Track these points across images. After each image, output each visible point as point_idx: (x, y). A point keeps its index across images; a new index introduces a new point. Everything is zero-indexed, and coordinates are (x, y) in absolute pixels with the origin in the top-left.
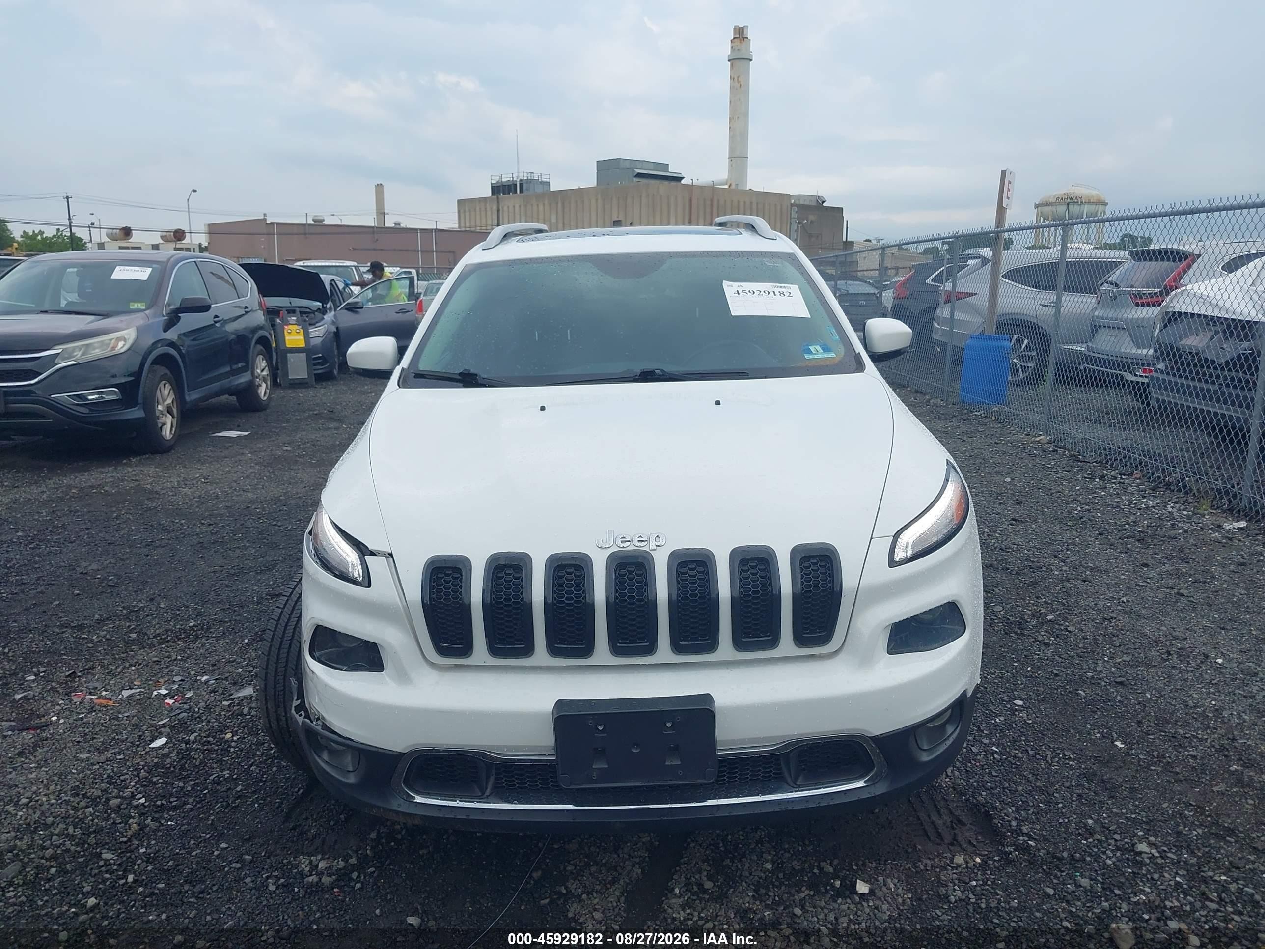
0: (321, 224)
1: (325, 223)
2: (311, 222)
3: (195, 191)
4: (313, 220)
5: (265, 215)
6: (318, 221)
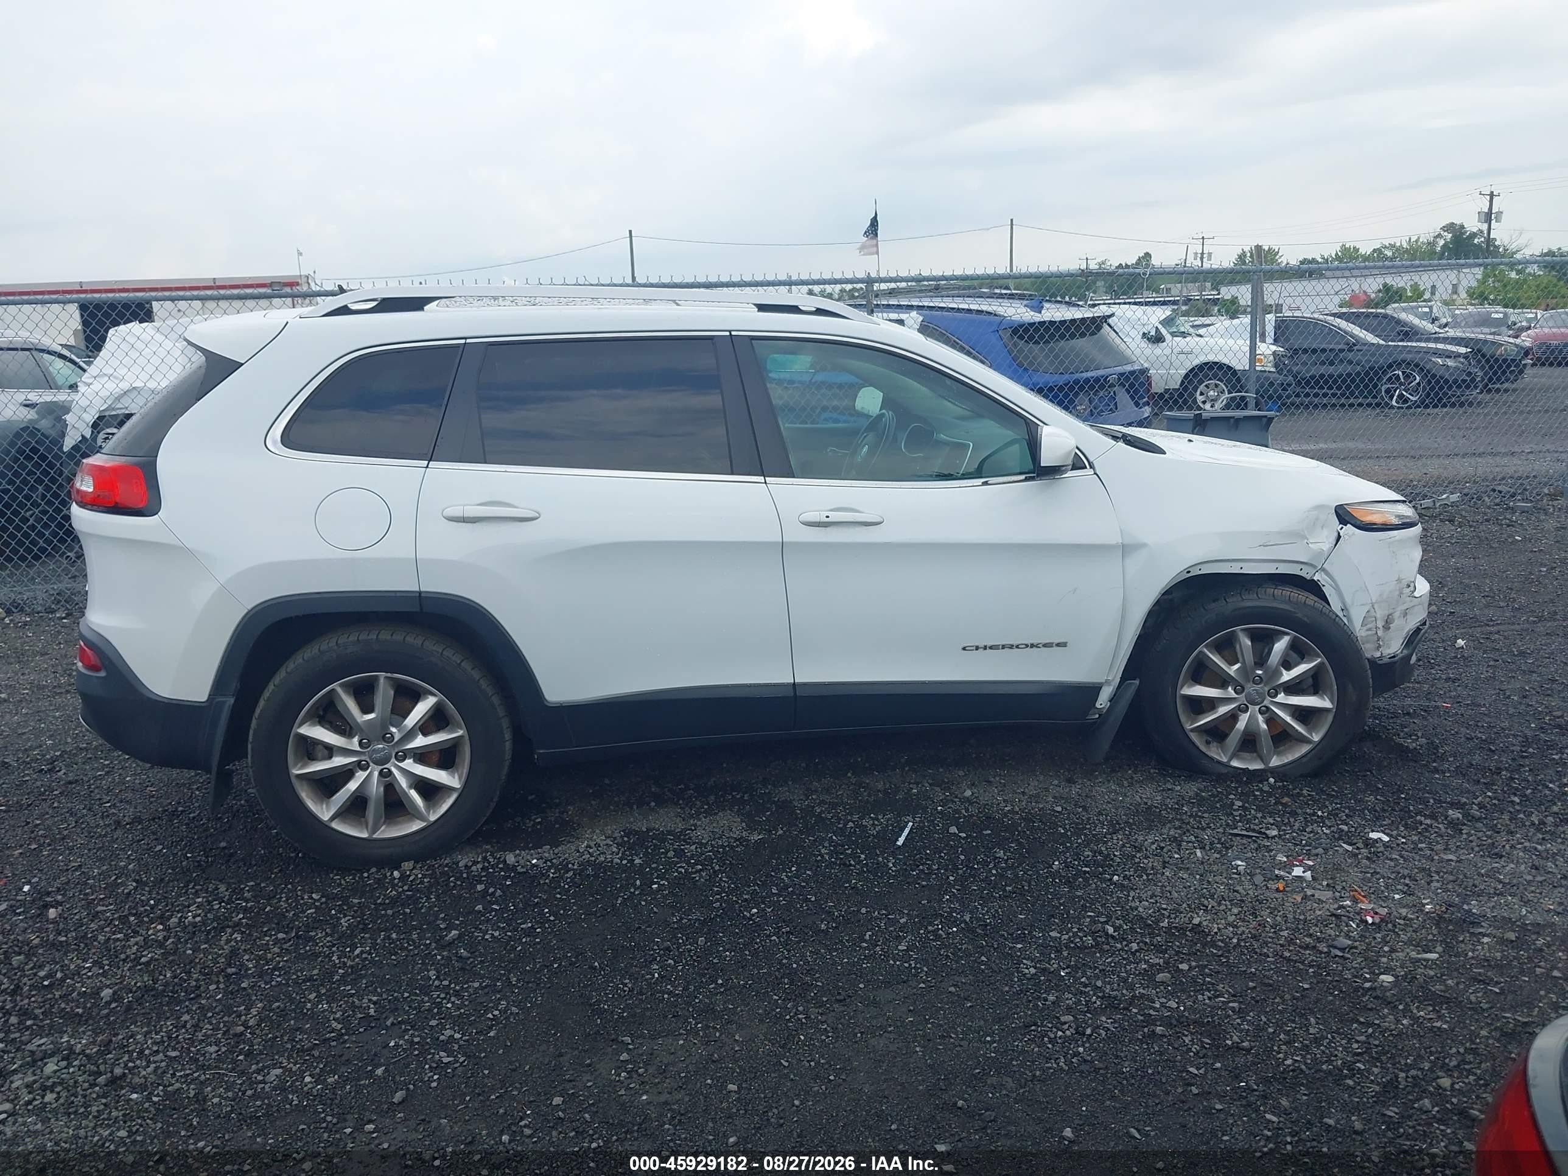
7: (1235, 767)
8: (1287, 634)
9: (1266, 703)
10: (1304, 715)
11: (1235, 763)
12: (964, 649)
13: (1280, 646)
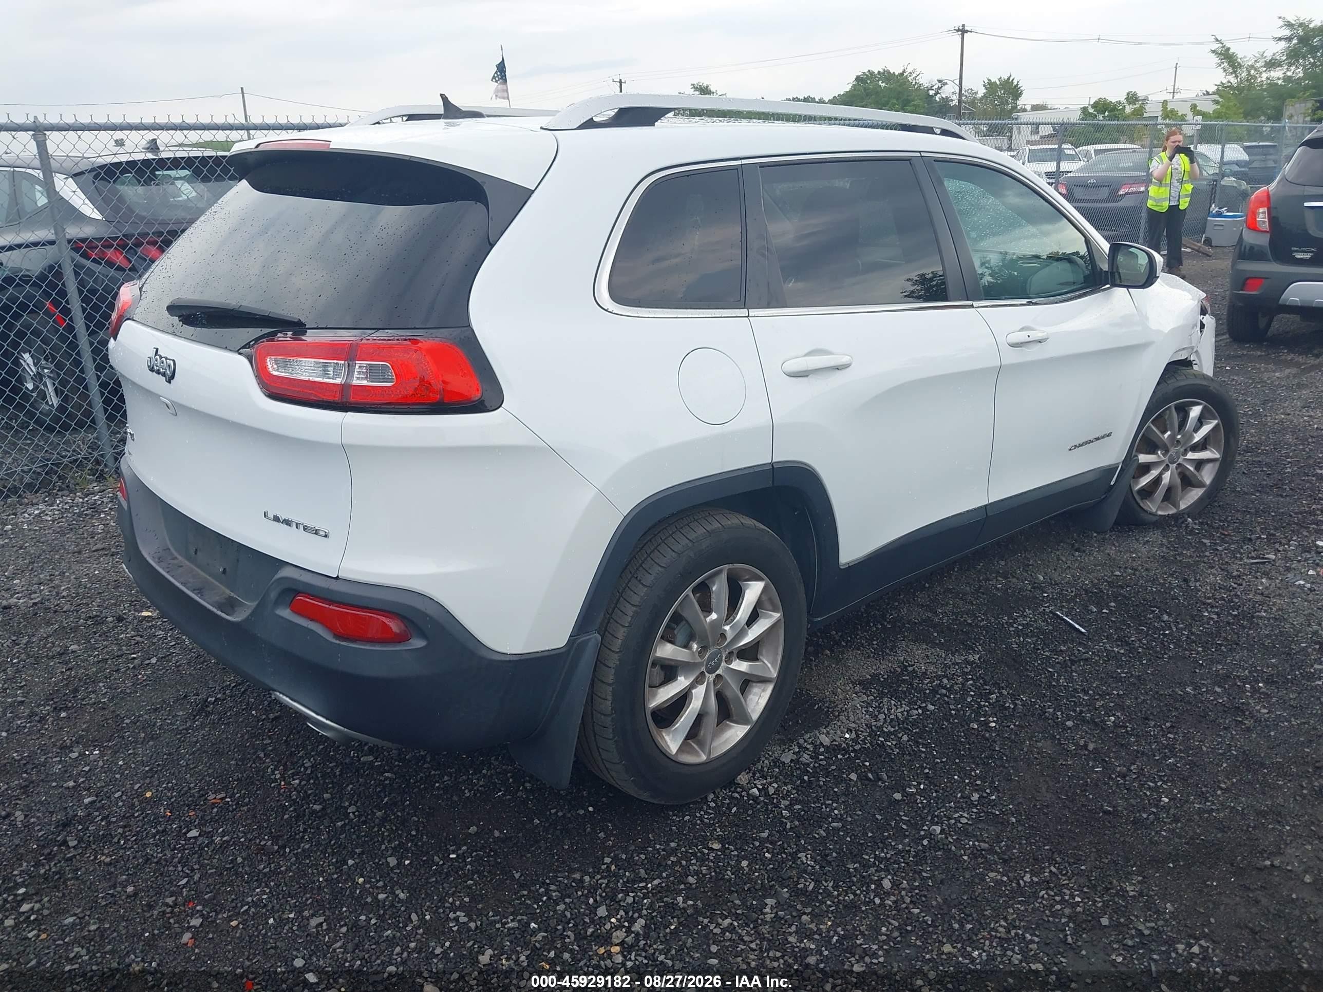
7: (1160, 516)
8: (1198, 404)
9: (1180, 461)
10: (1199, 464)
11: (1160, 513)
12: (1070, 450)
13: (1195, 412)
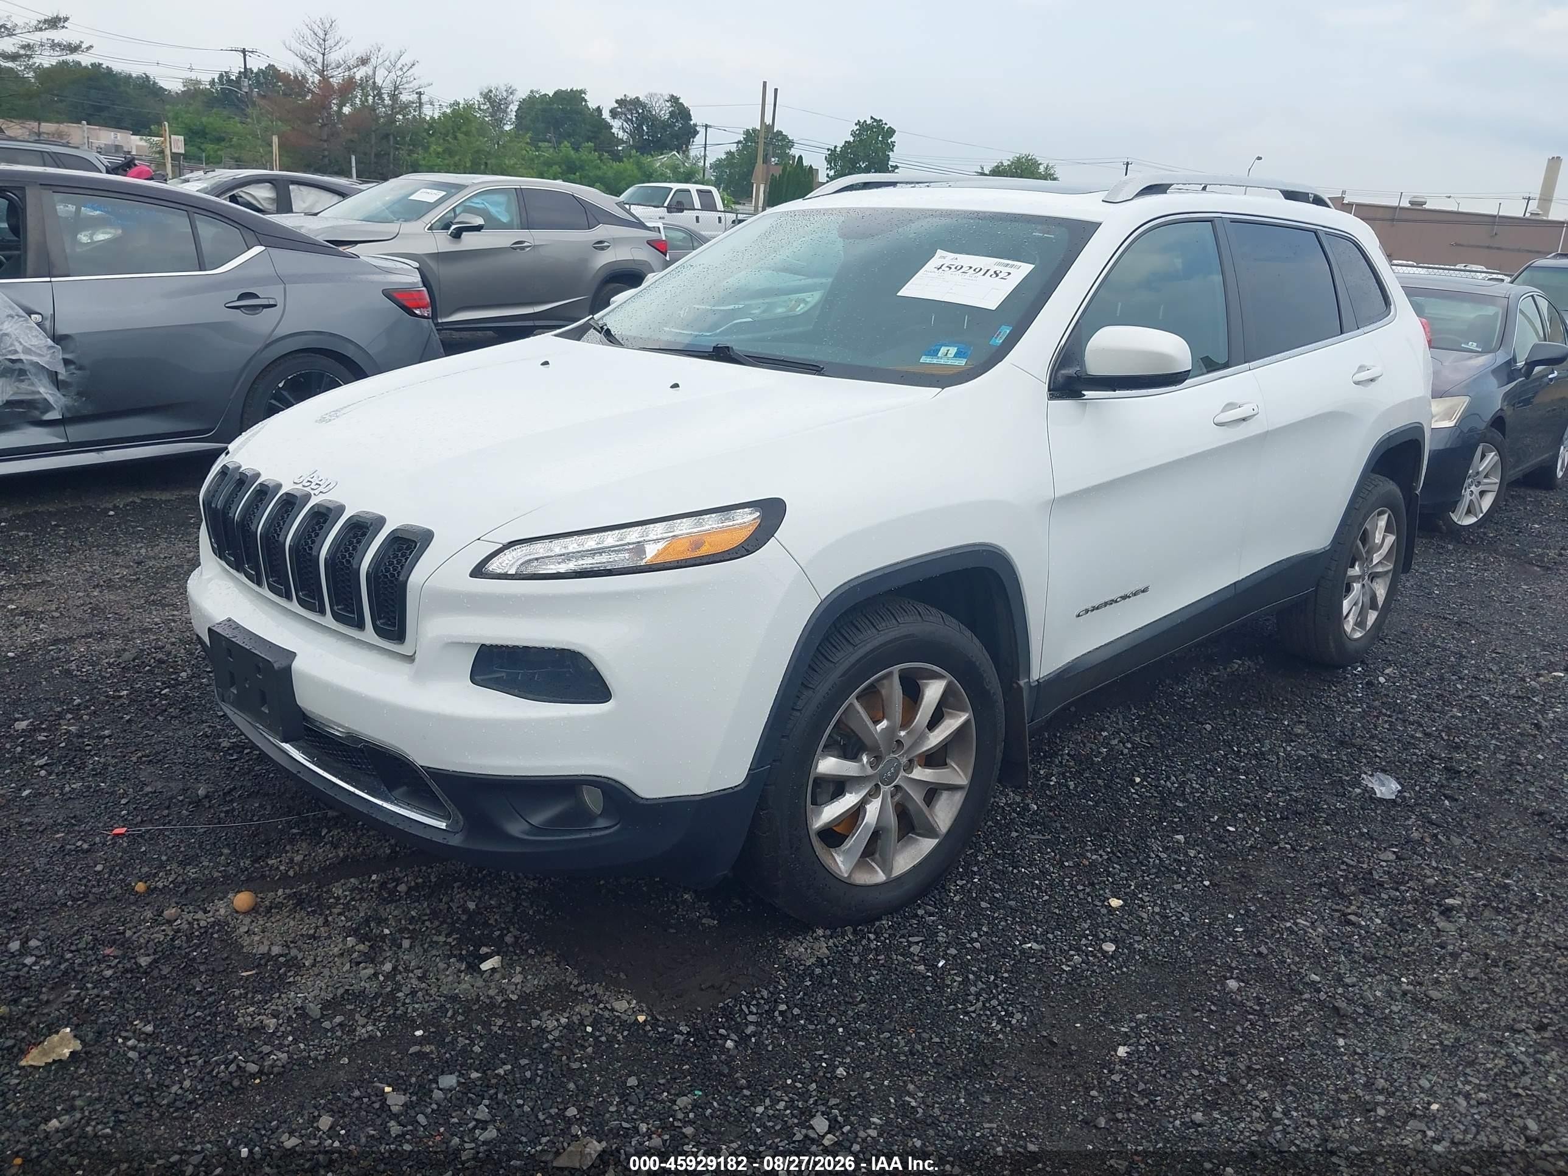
0: (1420, 208)
1: (1426, 206)
2: (1405, 204)
3: (1259, 158)
4: (1410, 202)
5: (1344, 192)
6: (1417, 205)
